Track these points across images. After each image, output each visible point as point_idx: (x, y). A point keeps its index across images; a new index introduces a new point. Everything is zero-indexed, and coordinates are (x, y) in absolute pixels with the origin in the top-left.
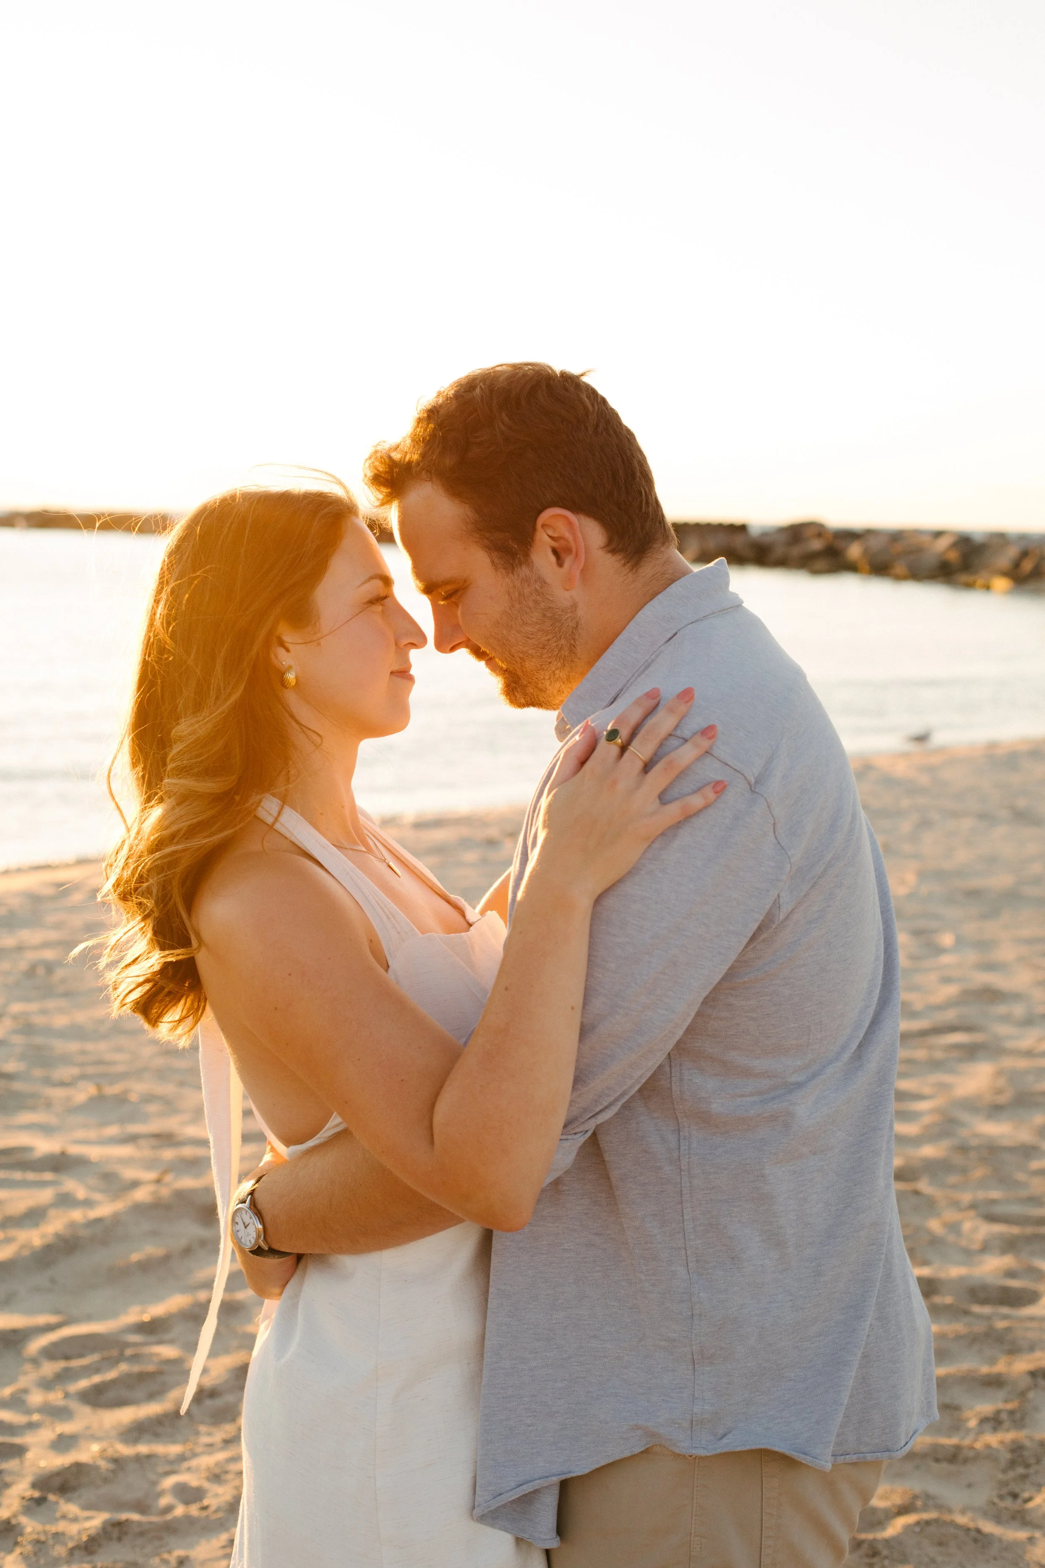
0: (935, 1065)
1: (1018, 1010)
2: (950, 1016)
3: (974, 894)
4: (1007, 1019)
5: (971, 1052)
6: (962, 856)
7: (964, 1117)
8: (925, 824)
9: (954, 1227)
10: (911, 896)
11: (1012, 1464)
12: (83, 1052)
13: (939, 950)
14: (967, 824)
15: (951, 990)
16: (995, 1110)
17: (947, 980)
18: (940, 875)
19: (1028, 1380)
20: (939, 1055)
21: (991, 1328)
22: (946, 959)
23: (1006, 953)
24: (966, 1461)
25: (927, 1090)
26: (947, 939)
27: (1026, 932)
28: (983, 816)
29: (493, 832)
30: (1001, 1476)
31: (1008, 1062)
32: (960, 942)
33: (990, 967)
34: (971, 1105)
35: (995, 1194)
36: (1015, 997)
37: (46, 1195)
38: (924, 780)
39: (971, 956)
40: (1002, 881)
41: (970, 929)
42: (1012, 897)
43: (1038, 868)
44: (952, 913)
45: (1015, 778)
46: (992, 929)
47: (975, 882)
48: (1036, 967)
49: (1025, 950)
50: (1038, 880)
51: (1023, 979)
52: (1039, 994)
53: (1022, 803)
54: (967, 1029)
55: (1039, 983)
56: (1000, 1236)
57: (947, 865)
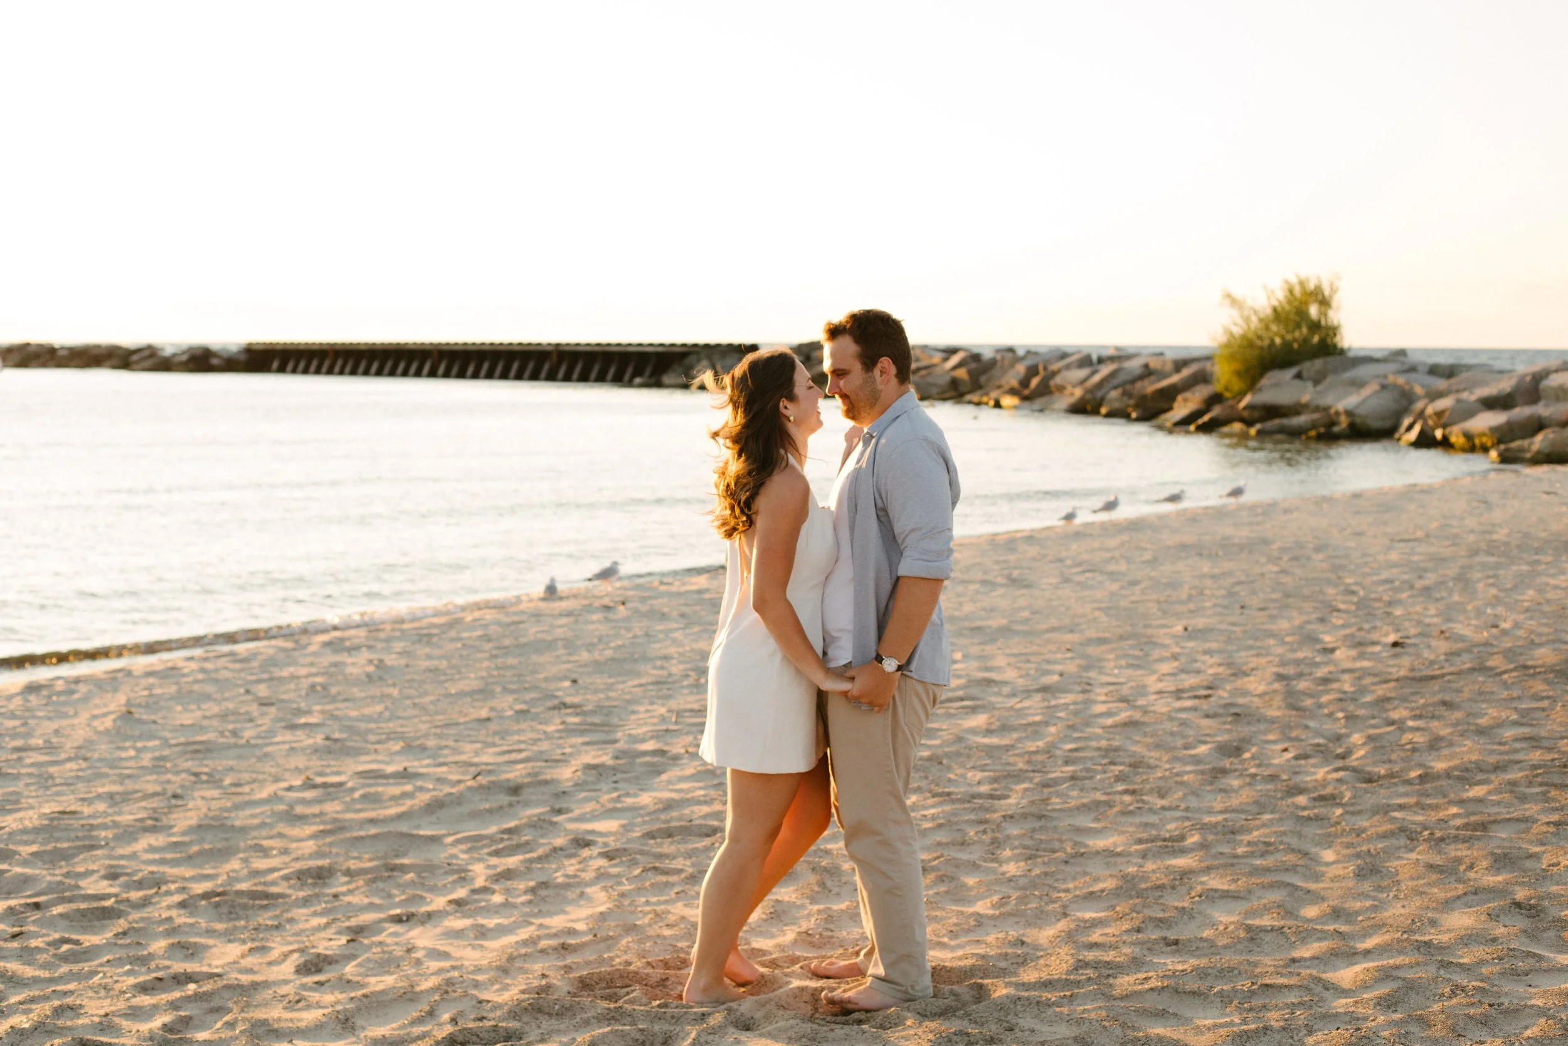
0: (950, 716)
1: (1006, 690)
2: (961, 693)
3: (978, 629)
4: (999, 694)
5: (974, 710)
6: (968, 608)
7: (969, 736)
9: (963, 776)
11: (992, 843)
12: (379, 728)
14: (973, 587)
15: (962, 681)
16: (989, 732)
20: (952, 711)
23: (1000, 661)
25: (944, 727)
27: (1015, 651)
28: (984, 582)
31: (997, 713)
33: (988, 669)
34: (974, 731)
35: (988, 762)
36: (1006, 683)
37: (409, 788)
39: (975, 664)
40: (998, 622)
41: (974, 650)
42: (1005, 631)
43: (1026, 614)
44: (963, 641)
45: (1012, 557)
46: (989, 649)
47: (978, 623)
48: (1020, 668)
49: (1012, 660)
50: (1025, 621)
51: (1010, 674)
52: (1020, 681)
53: (1016, 574)
54: (972, 699)
55: (1021, 677)
56: (989, 777)
57: (957, 613)
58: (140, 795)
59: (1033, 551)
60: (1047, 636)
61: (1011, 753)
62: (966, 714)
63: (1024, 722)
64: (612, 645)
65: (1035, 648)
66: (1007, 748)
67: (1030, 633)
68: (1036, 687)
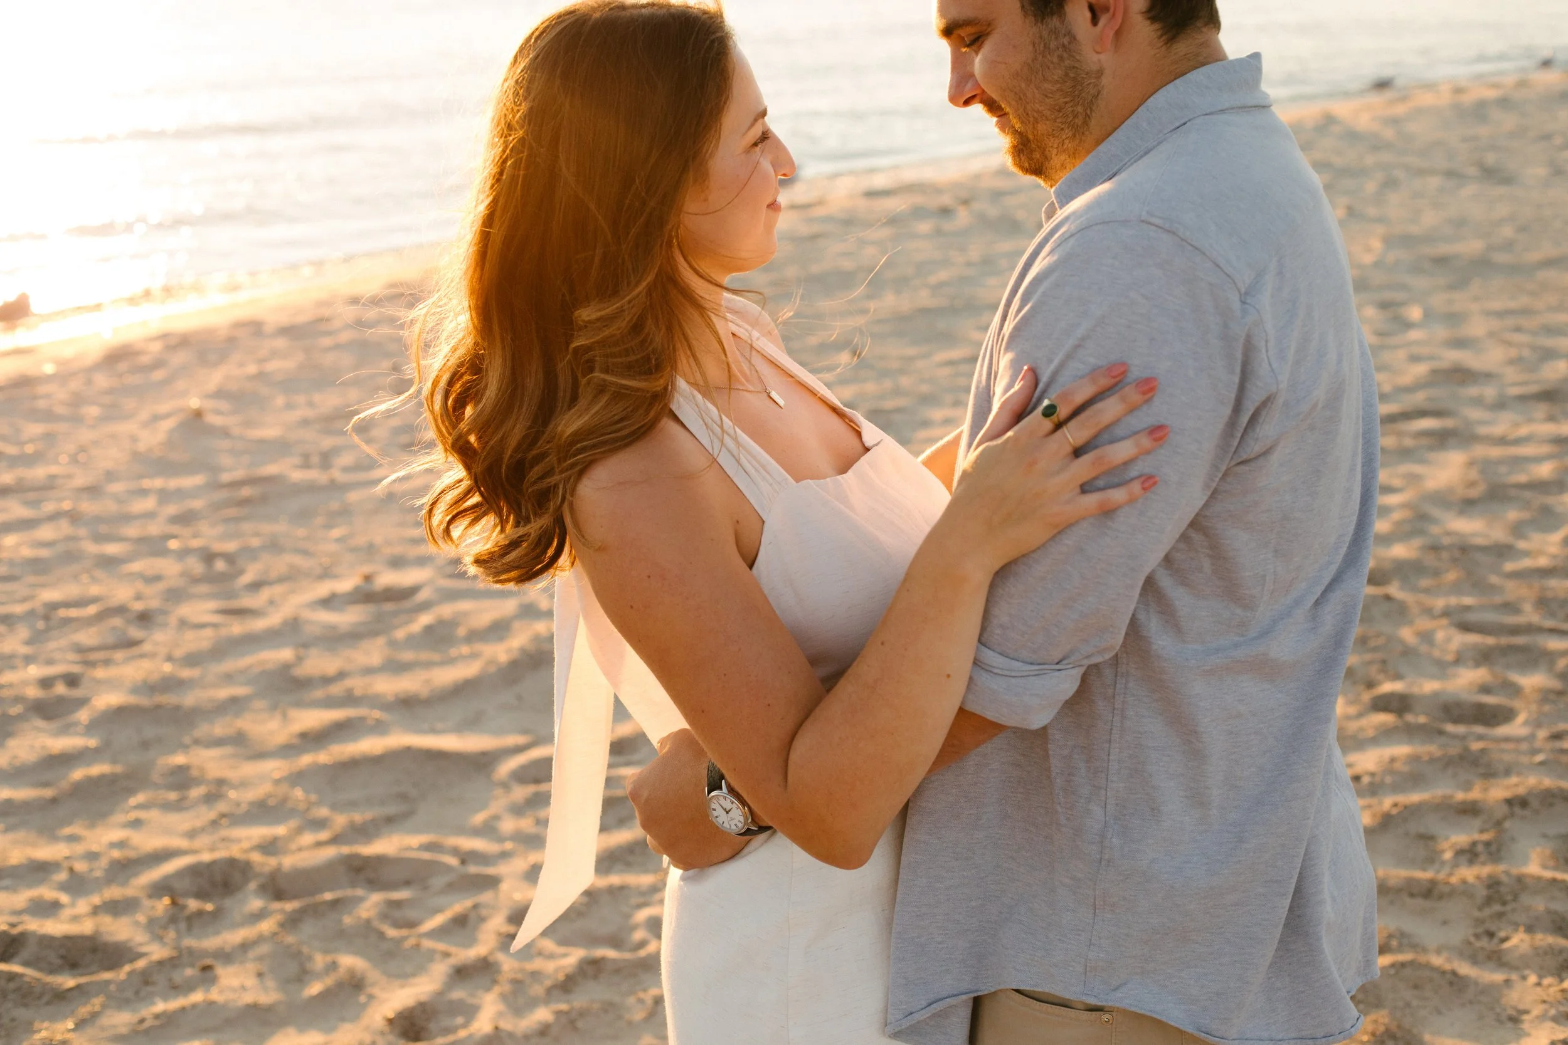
1: (1489, 392)
2: (1419, 398)
3: (1442, 261)
4: (1478, 402)
5: (1442, 439)
6: (1430, 219)
7: (1436, 512)
8: (1390, 184)
9: (1427, 637)
10: (1377, 265)
11: (1489, 901)
13: (1408, 325)
14: (1434, 182)
15: (1421, 370)
16: (1467, 505)
17: (1415, 359)
18: (1407, 241)
19: (1505, 809)
20: (1408, 442)
21: (1466, 749)
22: (1414, 335)
23: (1477, 328)
24: (1441, 897)
25: (1396, 482)
26: (1415, 313)
27: (1497, 305)
28: (1450, 174)
29: (946, 200)
30: (1477, 914)
31: (1481, 451)
32: (1428, 315)
33: (1460, 343)
34: (1442, 499)
35: (1468, 601)
36: (1488, 376)
38: (1389, 133)
39: (1441, 332)
40: (1472, 246)
41: (1438, 301)
42: (1482, 265)
43: (1507, 232)
44: (1420, 283)
45: (1483, 131)
46: (1461, 301)
47: (1443, 249)
48: (1509, 344)
49: (1495, 324)
50: (1508, 246)
51: (1492, 358)
52: (1511, 374)
53: (1491, 159)
54: (1438, 414)
55: (1511, 362)
56: (1475, 647)
57: (1414, 229)
58: (92, 610)
59: (1509, 121)
60: (1543, 275)
61: (1509, 566)
62: (1431, 448)
63: (1522, 478)
64: (933, 279)
65: (1523, 301)
66: (1503, 551)
67: (1514, 269)
68: (1533, 389)
